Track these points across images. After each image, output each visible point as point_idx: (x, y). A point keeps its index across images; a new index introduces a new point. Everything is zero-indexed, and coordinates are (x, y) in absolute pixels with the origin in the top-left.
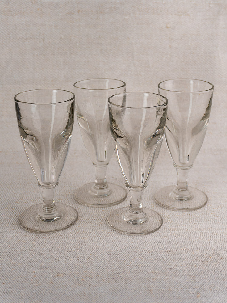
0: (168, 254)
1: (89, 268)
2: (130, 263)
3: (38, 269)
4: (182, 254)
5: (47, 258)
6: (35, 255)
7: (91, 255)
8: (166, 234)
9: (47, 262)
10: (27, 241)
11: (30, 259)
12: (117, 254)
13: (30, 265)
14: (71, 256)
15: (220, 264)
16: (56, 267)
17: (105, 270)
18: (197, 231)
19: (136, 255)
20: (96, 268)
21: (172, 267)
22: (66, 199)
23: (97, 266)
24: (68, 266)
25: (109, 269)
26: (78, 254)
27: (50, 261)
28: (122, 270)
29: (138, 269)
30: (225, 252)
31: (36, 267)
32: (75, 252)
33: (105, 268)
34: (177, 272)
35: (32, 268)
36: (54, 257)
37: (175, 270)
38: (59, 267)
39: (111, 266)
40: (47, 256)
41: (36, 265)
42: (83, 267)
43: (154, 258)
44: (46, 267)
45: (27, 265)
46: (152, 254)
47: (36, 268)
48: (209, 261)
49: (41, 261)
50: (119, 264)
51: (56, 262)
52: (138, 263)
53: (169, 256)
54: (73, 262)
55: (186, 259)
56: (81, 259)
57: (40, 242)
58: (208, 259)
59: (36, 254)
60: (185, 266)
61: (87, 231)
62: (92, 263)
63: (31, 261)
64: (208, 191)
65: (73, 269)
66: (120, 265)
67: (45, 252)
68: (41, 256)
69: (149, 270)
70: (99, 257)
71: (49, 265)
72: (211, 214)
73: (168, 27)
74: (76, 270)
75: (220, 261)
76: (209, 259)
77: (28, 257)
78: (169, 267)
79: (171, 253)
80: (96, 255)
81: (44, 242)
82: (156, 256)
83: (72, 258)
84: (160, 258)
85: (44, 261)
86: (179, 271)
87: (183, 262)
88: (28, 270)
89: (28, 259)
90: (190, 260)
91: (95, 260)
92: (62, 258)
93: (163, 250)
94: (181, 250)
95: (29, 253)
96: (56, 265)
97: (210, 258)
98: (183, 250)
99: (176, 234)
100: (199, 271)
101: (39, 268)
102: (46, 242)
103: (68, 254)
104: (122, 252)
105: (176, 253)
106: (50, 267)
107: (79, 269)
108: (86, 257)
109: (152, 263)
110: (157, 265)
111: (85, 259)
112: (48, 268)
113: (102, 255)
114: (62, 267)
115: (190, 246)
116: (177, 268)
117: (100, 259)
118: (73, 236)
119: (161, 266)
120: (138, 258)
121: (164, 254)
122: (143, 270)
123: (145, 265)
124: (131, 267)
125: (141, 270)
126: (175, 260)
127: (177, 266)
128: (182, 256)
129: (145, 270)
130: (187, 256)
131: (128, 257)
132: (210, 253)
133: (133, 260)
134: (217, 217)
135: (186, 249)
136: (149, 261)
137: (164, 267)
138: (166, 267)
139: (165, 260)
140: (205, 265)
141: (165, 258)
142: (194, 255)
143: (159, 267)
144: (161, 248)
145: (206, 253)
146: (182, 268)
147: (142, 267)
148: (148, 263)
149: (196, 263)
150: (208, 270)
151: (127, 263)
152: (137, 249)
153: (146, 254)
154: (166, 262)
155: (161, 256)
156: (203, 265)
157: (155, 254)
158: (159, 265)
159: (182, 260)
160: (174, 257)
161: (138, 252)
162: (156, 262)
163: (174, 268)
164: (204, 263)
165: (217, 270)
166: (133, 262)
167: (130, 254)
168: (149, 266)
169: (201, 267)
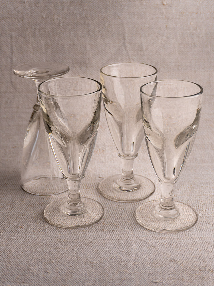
0: (155, 266)
1: (69, 281)
2: (113, 276)
3: (13, 282)
4: (170, 266)
5: (23, 270)
6: (10, 267)
7: (71, 267)
8: (154, 243)
9: (23, 275)
10: (3, 251)
11: (6, 271)
12: (99, 266)
13: (5, 279)
14: (50, 268)
15: (210, 278)
16: (33, 280)
17: (85, 284)
18: (188, 240)
19: (120, 267)
20: (76, 281)
21: (157, 281)
22: (47, 203)
23: (77, 279)
24: (46, 280)
25: (90, 282)
26: (57, 265)
27: (27, 274)
28: (104, 283)
29: (122, 283)
31: (12, 280)
32: (54, 263)
33: (85, 282)
35: (7, 281)
36: (31, 270)
37: (161, 284)
38: (36, 280)
39: (93, 279)
40: (23, 268)
41: (12, 278)
42: (62, 281)
43: (140, 271)
44: (22, 280)
45: (2, 278)
46: (138, 266)
47: (11, 282)
48: (198, 275)
49: (17, 274)
50: (101, 277)
51: (34, 275)
52: (121, 277)
53: (156, 269)
54: (52, 275)
55: (173, 272)
56: (60, 272)
57: (17, 252)
58: (198, 272)
59: (12, 266)
60: (172, 280)
61: (68, 240)
62: (72, 276)
63: (7, 273)
64: (204, 193)
65: (51, 282)
66: (102, 279)
67: (22, 263)
68: (17, 267)
69: (133, 284)
70: (80, 270)
71: (26, 278)
72: (205, 221)
73: (163, 5)
74: (55, 284)
75: (210, 274)
76: (199, 271)
77: (3, 270)
78: (155, 281)
79: (158, 265)
80: (76, 267)
81: (22, 252)
82: (141, 269)
83: (50, 271)
84: (145, 270)
85: (20, 274)
87: (171, 276)
88: (3, 284)
89: (3, 271)
90: (178, 273)
91: (75, 273)
92: (39, 270)
93: (149, 262)
94: (170, 261)
95: (5, 265)
96: (33, 278)
99: (165, 244)
101: (15, 281)
102: (24, 252)
103: (46, 266)
104: (105, 263)
105: (163, 266)
106: (27, 280)
107: (57, 282)
108: (65, 269)
109: (136, 276)
110: (142, 279)
111: (64, 272)
112: (25, 282)
113: (83, 267)
114: (40, 280)
115: (179, 257)
116: (163, 282)
117: (81, 272)
118: (52, 246)
119: (146, 280)
120: (122, 270)
121: (150, 267)
122: (127, 284)
123: (129, 278)
124: (114, 281)
125: (124, 284)
126: (161, 273)
127: (163, 279)
128: (169, 268)
129: (128, 284)
130: (176, 269)
131: (111, 270)
132: (200, 265)
133: (116, 272)
134: (212, 224)
135: (175, 261)
136: (134, 274)
137: (150, 281)
138: (151, 281)
139: (151, 273)
140: (194, 279)
141: (151, 271)
142: (183, 267)
143: (144, 281)
144: (147, 259)
145: (195, 266)
146: (168, 281)
147: (126, 281)
148: (132, 276)
149: (184, 276)
150: (197, 284)
151: (110, 277)
152: (122, 261)
153: (130, 266)
154: (152, 275)
155: (147, 268)
156: (192, 279)
157: (141, 266)
158: (144, 279)
159: (169, 273)
160: (161, 269)
161: (122, 264)
162: (141, 275)
163: (160, 282)
164: (193, 277)
165: (206, 284)
166: (116, 275)
167: (113, 266)
168: (133, 279)
169: (189, 280)
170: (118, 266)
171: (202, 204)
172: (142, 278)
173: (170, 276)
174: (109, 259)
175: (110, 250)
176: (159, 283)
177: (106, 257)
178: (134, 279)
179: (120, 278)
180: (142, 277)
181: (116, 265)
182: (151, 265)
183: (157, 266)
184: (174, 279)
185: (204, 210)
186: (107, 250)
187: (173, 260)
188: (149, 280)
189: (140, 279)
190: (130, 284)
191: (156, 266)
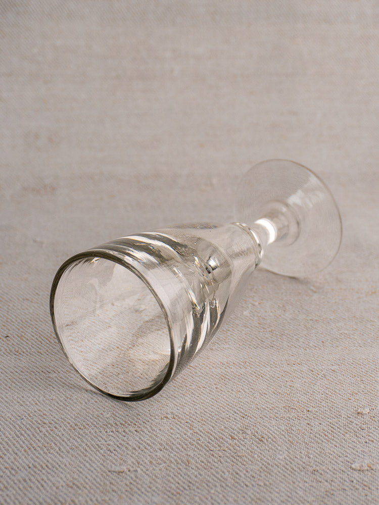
0: (124, 431)
2: (15, 459)
4: (160, 430)
15: (256, 456)
19: (38, 437)
21: (124, 468)
29: (32, 478)
30: (274, 422)
34: (135, 481)
37: (133, 476)
43: (84, 445)
46: (82, 433)
48: (226, 449)
52: (35, 461)
53: (125, 439)
55: (167, 444)
58: (227, 442)
60: (161, 464)
69: (61, 478)
72: (257, 325)
75: (255, 448)
76: (230, 441)
78: (118, 469)
79: (132, 429)
82: (90, 439)
84: (98, 443)
86: (140, 480)
87: (159, 454)
90: (178, 446)
93: (111, 422)
94: (161, 419)
97: (233, 438)
98: (165, 420)
100: (196, 476)
105: (145, 430)
109: (73, 459)
110: (87, 465)
115: (186, 410)
116: (139, 470)
119: (95, 466)
120: (40, 445)
121: (112, 434)
122: (45, 478)
123: (54, 464)
124: (13, 472)
125: (39, 478)
126: (137, 448)
127: (138, 463)
128: (158, 435)
129: (49, 479)
130: (173, 436)
131: (14, 445)
132: (233, 427)
133: (25, 451)
134: (271, 331)
135: (174, 418)
136: (68, 452)
137: (104, 469)
138: (107, 469)
139: (112, 449)
140: (216, 460)
141: (112, 443)
142: (191, 432)
143: (89, 470)
144: (108, 416)
145: (223, 427)
146: (151, 468)
147: (44, 471)
148: (63, 457)
149: (192, 455)
150: (220, 473)
151: (6, 462)
152: (45, 421)
153: (63, 435)
154: (113, 455)
155: (104, 437)
156: (210, 460)
157: (90, 432)
158: (90, 464)
159: (156, 448)
160: (137, 439)
161: (44, 430)
162: (86, 456)
163: (129, 471)
164: (213, 455)
165: (244, 472)
166: (23, 457)
167: (22, 434)
168: (63, 466)
169: (203, 464)
170: (33, 435)
171: (254, 290)
172: (87, 462)
173: (156, 456)
174: (13, 419)
175: (23, 397)
176: (128, 473)
177: (9, 415)
178: (66, 466)
179: (31, 465)
180: (87, 459)
181: (29, 432)
182: (114, 430)
183: (130, 431)
184: (165, 462)
185: (256, 304)
186: (15, 397)
187: (169, 416)
188: (104, 466)
189: (82, 466)
190: (53, 479)
191: (127, 430)
